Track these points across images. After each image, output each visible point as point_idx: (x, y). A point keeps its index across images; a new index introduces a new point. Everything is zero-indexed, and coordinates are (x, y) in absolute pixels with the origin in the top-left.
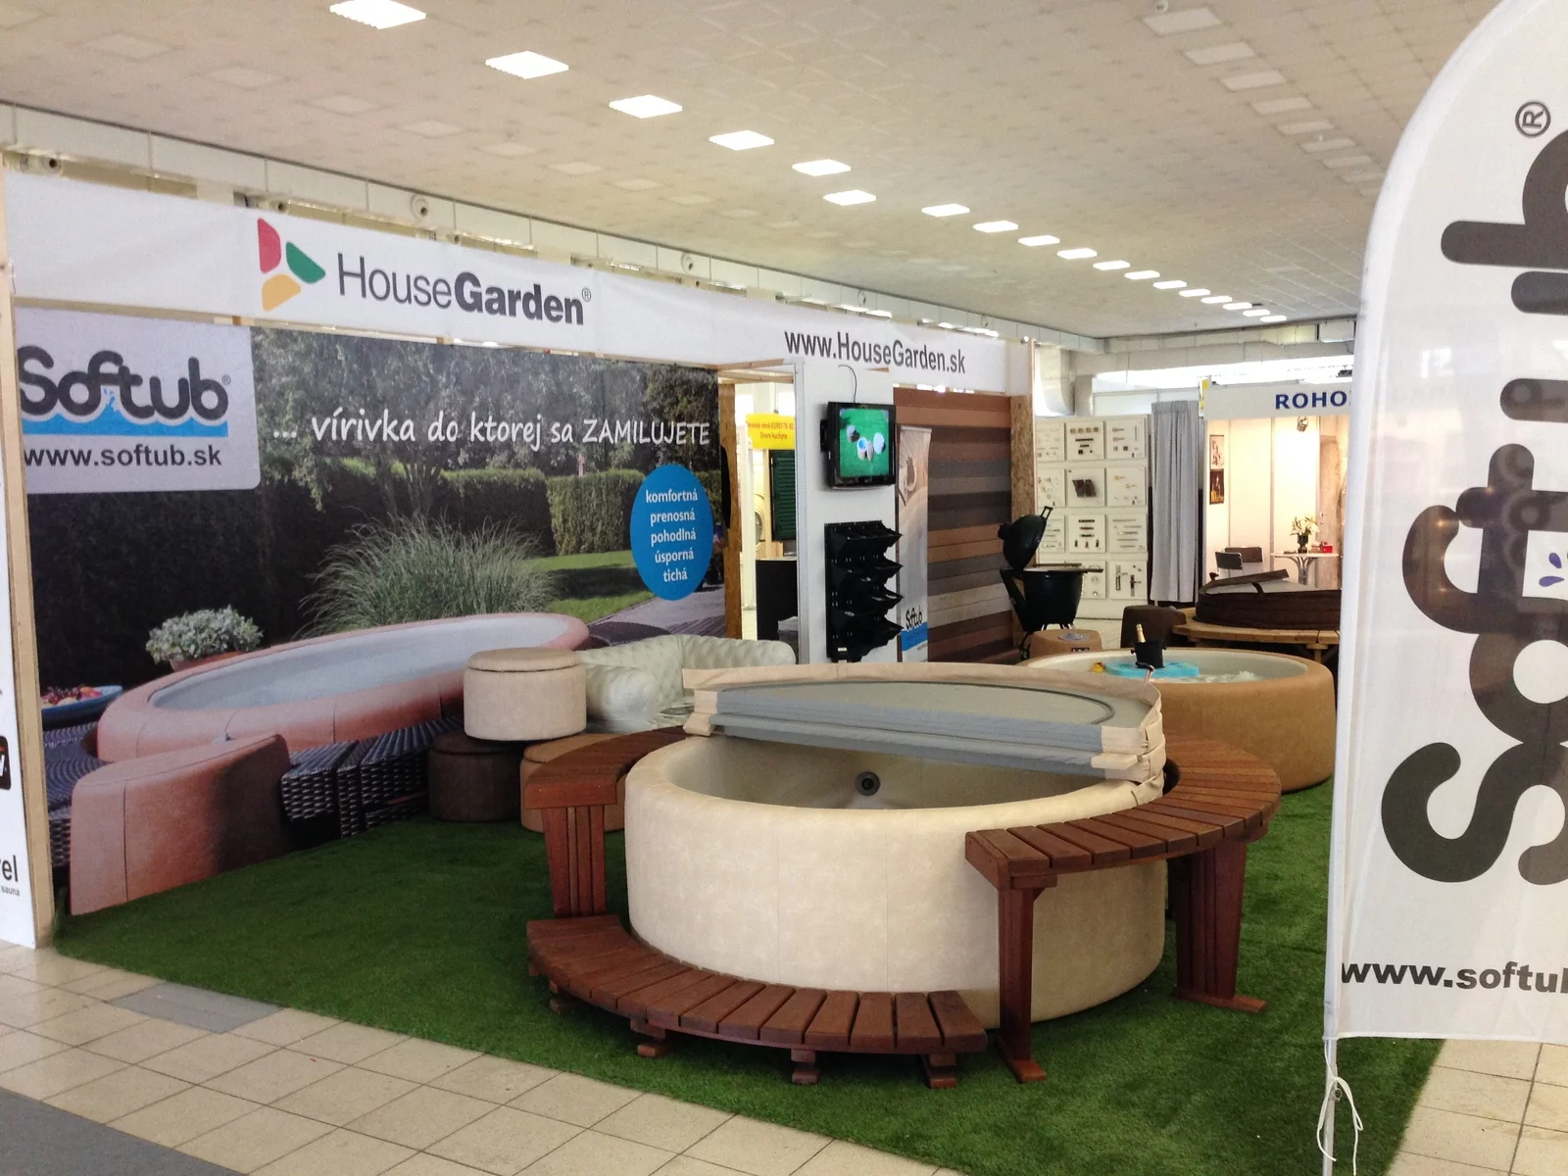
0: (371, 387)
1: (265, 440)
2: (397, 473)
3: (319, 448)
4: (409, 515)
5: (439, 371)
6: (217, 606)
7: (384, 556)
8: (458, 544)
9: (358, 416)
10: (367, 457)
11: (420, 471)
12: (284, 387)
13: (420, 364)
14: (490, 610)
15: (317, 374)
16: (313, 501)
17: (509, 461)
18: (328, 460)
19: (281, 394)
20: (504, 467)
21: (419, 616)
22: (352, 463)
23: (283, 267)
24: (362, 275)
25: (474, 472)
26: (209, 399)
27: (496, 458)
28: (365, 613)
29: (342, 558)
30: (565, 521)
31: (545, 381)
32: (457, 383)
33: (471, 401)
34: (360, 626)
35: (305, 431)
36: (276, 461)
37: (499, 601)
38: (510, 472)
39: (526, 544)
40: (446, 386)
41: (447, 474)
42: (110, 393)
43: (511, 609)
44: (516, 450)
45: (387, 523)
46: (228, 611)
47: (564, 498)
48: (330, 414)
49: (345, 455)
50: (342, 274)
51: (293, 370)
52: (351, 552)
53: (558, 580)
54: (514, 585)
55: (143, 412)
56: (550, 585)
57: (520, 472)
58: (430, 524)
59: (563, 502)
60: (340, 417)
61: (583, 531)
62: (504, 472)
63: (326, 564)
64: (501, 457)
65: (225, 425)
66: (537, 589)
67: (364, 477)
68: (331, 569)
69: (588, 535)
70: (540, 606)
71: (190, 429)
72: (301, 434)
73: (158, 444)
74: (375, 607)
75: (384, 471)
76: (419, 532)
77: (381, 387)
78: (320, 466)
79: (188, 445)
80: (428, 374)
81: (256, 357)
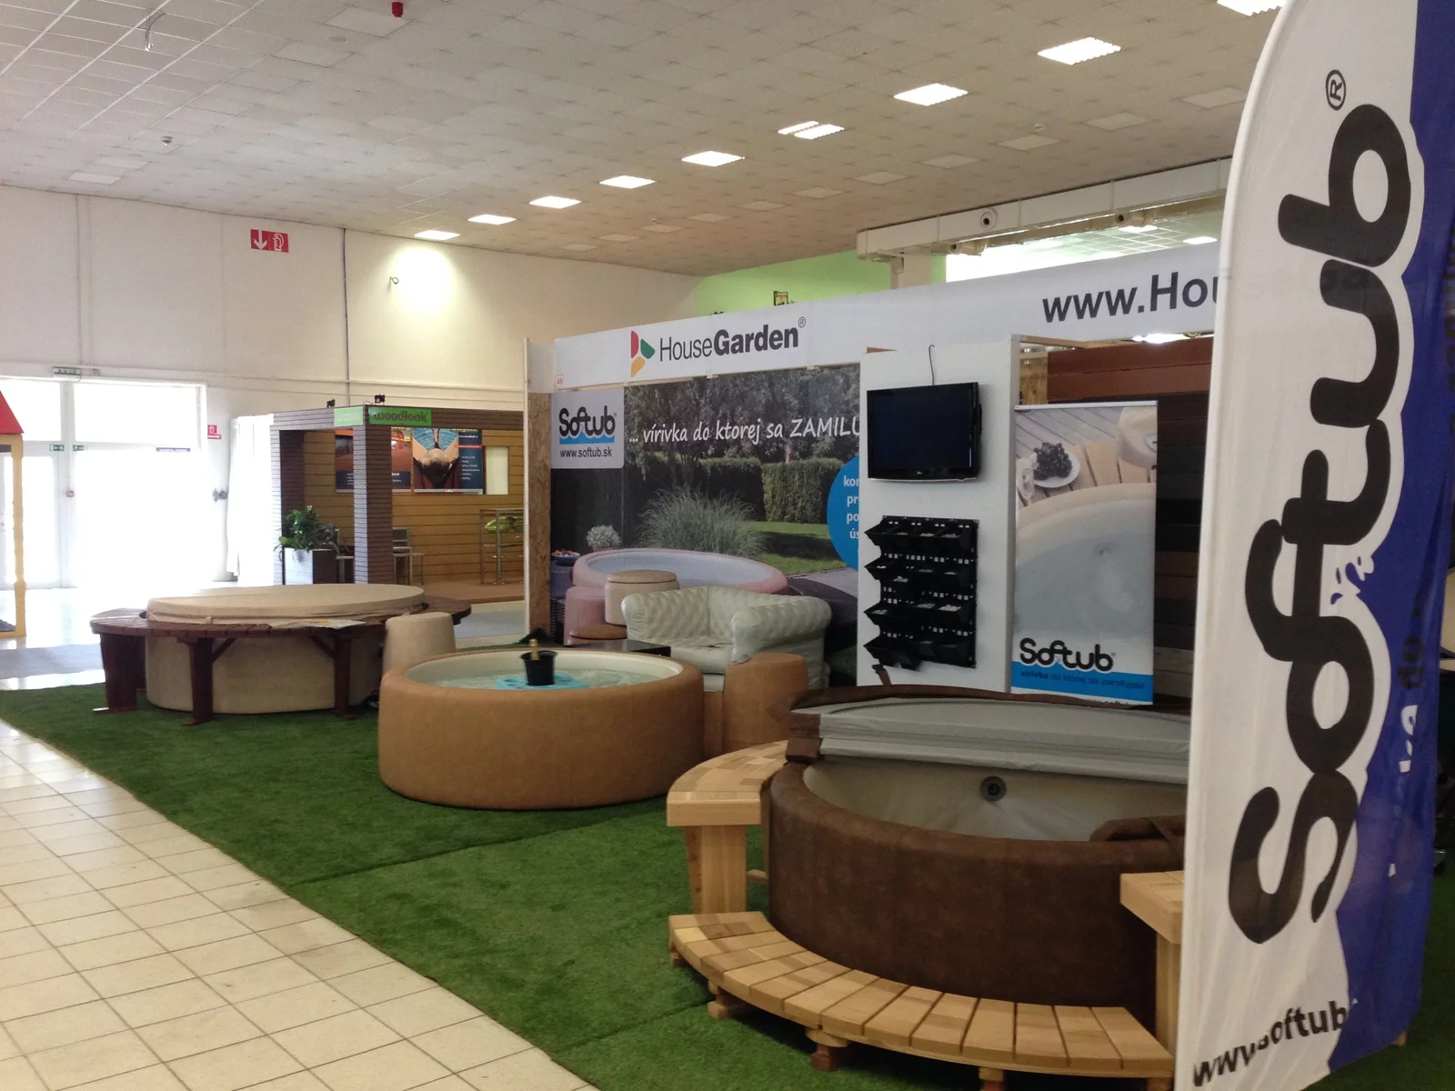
0: (668, 412)
1: (627, 443)
2: (677, 460)
3: (647, 446)
4: (682, 486)
5: (701, 397)
6: (607, 524)
7: (670, 509)
8: (705, 506)
9: (662, 429)
10: (665, 451)
11: (688, 459)
12: (634, 415)
13: (692, 394)
14: (722, 551)
15: (648, 407)
16: (642, 475)
17: (738, 452)
18: (649, 453)
19: (633, 420)
20: (735, 457)
21: (684, 547)
22: (659, 455)
23: (639, 354)
24: (670, 348)
25: (717, 460)
26: (609, 425)
27: (730, 450)
28: (660, 540)
29: (652, 507)
30: (773, 497)
31: (764, 394)
32: (711, 402)
33: (717, 413)
34: (657, 547)
35: (641, 439)
36: (630, 455)
37: (727, 546)
38: (739, 461)
39: (746, 510)
40: (704, 406)
41: (702, 461)
42: (582, 424)
43: (734, 554)
44: (742, 445)
45: (671, 490)
46: (611, 527)
47: (774, 479)
48: (651, 429)
49: (656, 451)
50: (662, 349)
51: (638, 406)
52: (654, 504)
53: (767, 539)
54: (737, 538)
55: (590, 433)
56: (761, 542)
57: (745, 459)
58: (692, 491)
59: (773, 482)
60: (654, 430)
61: (787, 504)
62: (735, 460)
63: (646, 509)
64: (733, 450)
65: (613, 437)
66: (751, 543)
67: (663, 462)
68: (647, 512)
69: (790, 509)
70: (753, 555)
71: (604, 440)
72: (640, 439)
73: (594, 447)
74: (665, 537)
75: (672, 460)
76: (686, 496)
77: (674, 410)
78: (646, 457)
79: (603, 446)
80: (696, 400)
81: (625, 402)
